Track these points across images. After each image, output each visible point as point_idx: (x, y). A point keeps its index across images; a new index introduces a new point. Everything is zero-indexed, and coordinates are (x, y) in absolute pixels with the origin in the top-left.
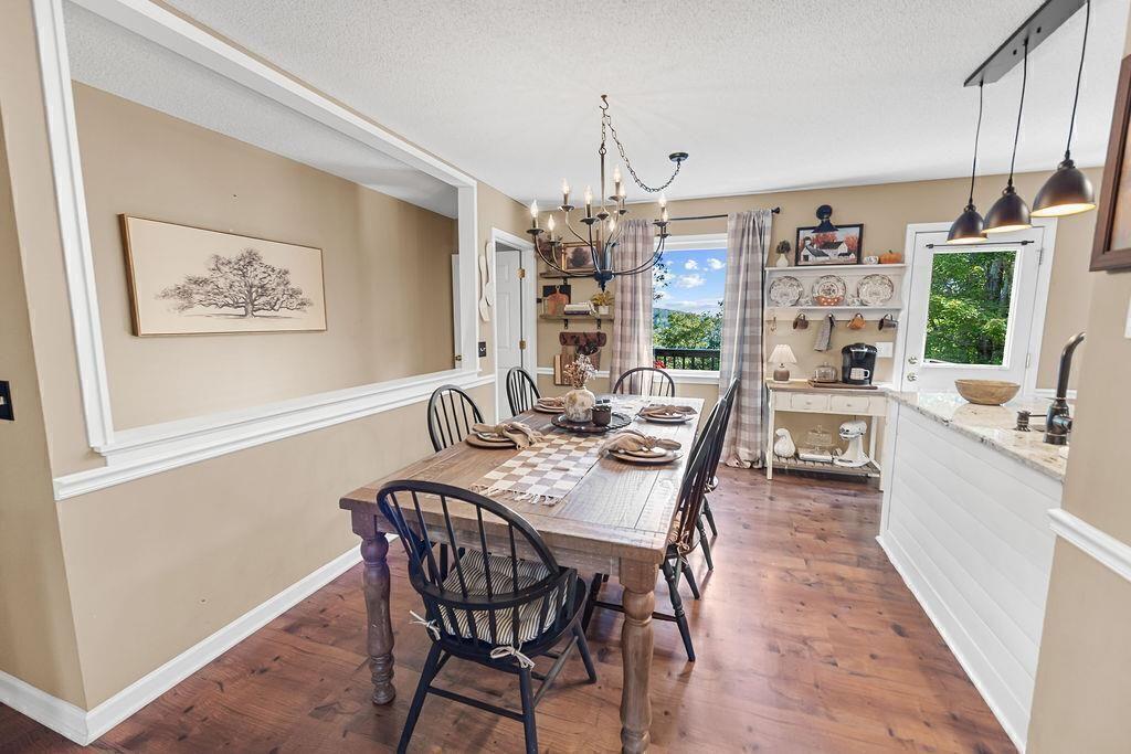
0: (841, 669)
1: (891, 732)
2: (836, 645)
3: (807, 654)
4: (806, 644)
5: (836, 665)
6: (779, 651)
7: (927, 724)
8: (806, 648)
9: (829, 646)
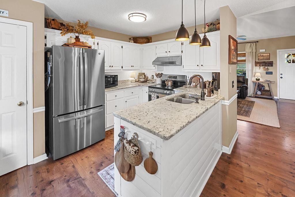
0: (256, 182)
1: (250, 166)
2: (254, 189)
3: (269, 190)
4: (268, 194)
5: (258, 184)
6: (282, 195)
7: (238, 164)
8: (269, 192)
9: (257, 190)
